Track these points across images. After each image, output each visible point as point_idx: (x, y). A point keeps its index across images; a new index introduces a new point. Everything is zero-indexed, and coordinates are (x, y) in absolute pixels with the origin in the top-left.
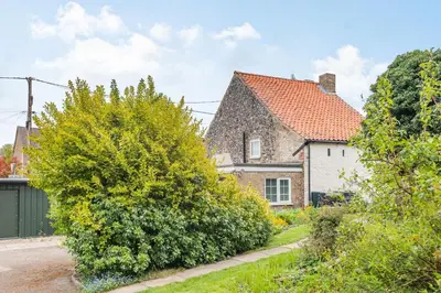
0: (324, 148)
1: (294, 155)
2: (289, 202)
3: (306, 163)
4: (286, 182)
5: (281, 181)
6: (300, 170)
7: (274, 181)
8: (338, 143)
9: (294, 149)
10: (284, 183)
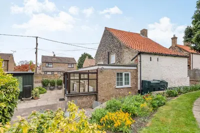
0: (148, 57)
1: (132, 60)
2: (129, 86)
3: (139, 65)
4: (128, 74)
5: (125, 74)
6: (135, 68)
7: (121, 74)
8: (155, 54)
9: (132, 57)
10: (127, 75)
